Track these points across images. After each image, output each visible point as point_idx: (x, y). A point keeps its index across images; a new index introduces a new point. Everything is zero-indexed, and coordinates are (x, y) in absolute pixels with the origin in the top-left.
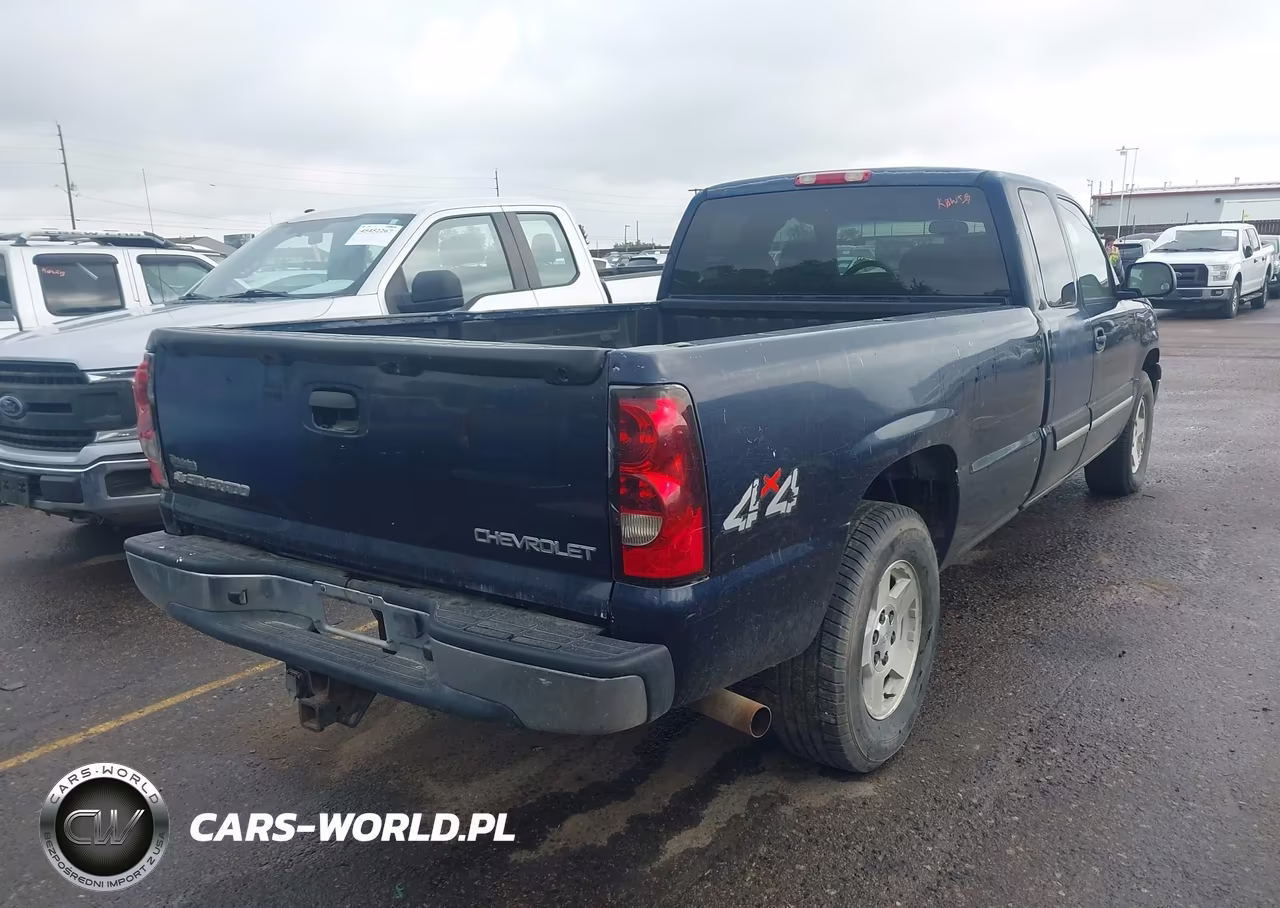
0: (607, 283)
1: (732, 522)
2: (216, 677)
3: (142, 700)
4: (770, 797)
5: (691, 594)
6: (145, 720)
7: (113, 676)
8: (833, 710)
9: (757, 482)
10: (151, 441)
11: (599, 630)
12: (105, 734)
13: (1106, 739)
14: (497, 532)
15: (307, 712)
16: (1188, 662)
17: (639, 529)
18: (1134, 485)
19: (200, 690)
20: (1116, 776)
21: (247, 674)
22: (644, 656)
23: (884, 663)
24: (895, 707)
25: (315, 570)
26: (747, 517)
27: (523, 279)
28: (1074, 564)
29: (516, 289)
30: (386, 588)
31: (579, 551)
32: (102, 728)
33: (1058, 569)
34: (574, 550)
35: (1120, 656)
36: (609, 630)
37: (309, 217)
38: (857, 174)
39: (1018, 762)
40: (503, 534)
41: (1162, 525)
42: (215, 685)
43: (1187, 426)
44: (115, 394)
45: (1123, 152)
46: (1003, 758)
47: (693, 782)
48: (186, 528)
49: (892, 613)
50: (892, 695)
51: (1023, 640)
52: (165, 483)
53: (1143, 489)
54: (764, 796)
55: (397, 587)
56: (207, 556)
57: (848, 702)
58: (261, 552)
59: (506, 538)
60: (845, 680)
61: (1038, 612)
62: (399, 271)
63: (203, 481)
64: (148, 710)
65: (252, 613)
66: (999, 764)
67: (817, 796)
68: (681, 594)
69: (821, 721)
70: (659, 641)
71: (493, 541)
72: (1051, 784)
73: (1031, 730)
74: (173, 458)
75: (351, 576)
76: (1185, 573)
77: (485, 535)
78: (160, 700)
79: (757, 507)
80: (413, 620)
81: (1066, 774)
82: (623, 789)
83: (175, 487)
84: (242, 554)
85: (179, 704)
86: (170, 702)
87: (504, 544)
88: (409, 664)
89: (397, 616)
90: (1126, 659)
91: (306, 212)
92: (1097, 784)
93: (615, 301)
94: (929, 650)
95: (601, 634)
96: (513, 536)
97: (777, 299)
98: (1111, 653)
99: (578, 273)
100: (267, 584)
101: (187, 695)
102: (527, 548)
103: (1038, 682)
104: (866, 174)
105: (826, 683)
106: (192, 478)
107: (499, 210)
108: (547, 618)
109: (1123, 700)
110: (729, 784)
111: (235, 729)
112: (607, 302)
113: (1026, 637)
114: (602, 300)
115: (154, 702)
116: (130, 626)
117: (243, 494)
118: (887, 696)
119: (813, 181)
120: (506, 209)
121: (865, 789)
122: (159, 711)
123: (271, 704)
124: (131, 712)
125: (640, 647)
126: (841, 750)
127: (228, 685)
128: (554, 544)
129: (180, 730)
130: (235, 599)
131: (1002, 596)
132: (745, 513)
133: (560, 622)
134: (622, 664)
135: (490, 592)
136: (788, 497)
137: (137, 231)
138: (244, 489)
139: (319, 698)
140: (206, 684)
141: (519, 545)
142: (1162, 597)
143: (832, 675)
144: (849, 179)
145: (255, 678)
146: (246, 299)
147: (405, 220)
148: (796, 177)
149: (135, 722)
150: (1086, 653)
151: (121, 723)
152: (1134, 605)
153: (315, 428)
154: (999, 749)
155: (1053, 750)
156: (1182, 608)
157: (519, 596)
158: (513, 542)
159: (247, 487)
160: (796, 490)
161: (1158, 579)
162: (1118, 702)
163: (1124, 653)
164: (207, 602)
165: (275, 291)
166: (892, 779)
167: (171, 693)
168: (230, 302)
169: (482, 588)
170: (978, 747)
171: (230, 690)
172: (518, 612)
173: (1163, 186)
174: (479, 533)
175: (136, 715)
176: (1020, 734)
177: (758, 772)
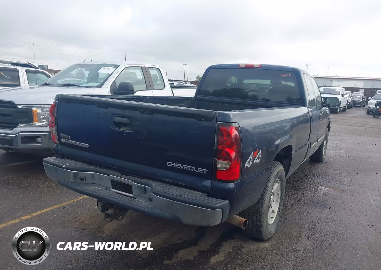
0: (173, 90)
1: (247, 165)
2: (59, 203)
3: (37, 209)
4: (238, 246)
5: (234, 186)
6: (39, 216)
7: (26, 201)
8: (261, 221)
9: (253, 153)
10: (54, 129)
11: (206, 195)
12: (27, 220)
13: (331, 232)
14: (175, 163)
15: (108, 216)
16: (348, 211)
17: (223, 165)
18: (323, 159)
19: (55, 207)
20: (336, 243)
21: (69, 202)
22: (223, 203)
23: (271, 208)
24: (273, 221)
25: (110, 172)
26: (250, 163)
27: (150, 87)
28: (310, 181)
29: (147, 90)
30: (134, 178)
31: (202, 171)
32: (25, 218)
33: (307, 182)
34: (200, 170)
35: (329, 208)
36: (209, 195)
37: (84, 63)
38: (257, 65)
39: (308, 238)
40: (176, 164)
41: (332, 171)
42: (60, 205)
43: (332, 143)
44: (26, 112)
45: (307, 65)
46: (303, 237)
47: (215, 241)
48: (63, 156)
49: (274, 193)
50: (273, 217)
51: (301, 203)
52: (57, 142)
53: (325, 161)
54: (237, 246)
55: (138, 178)
56: (72, 165)
57: (265, 219)
58: (89, 165)
59: (177, 165)
60: (265, 213)
61: (304, 194)
62: (114, 81)
63: (71, 142)
64: (39, 213)
65: (87, 184)
66: (302, 239)
67: (252, 246)
68: (232, 185)
69: (257, 225)
70: (225, 199)
71: (173, 166)
72: (318, 245)
73: (309, 229)
74: (61, 134)
75: (122, 174)
76: (342, 185)
77: (170, 164)
78: (42, 210)
79: (252, 161)
80: (144, 188)
81: (322, 242)
82: (194, 243)
83: (61, 143)
84: (84, 166)
85: (49, 211)
86: (46, 210)
87: (177, 167)
88: (141, 202)
89: (138, 187)
90: (331, 209)
91: (83, 61)
92: (331, 245)
93: (175, 96)
94: (282, 204)
95: (207, 196)
96: (180, 165)
97: (232, 99)
98: (327, 208)
99: (165, 86)
100: (93, 175)
101: (51, 208)
102: (185, 169)
103: (308, 215)
104: (260, 66)
105: (260, 213)
106: (67, 141)
107: (143, 66)
108: (189, 190)
109: (333, 221)
110: (226, 242)
111: (69, 220)
112: (173, 96)
113: (302, 202)
114: (171, 95)
115: (40, 210)
116: (28, 185)
117: (86, 147)
118: (271, 218)
119: (244, 66)
120: (146, 66)
121: (266, 245)
122: (43, 213)
123: (79, 212)
124: (34, 213)
125: (221, 201)
126: (262, 233)
127: (64, 206)
128: (194, 168)
129: (51, 219)
130: (82, 179)
131: (292, 189)
132: (249, 162)
133: (193, 192)
134: (217, 205)
135: (171, 181)
136: (258, 158)
137: (26, 62)
138: (87, 146)
139: (110, 211)
140: (56, 205)
141: (182, 168)
142: (337, 192)
143: (262, 211)
144: (255, 66)
145: (72, 204)
146: (66, 86)
147: (117, 66)
148: (239, 65)
149: (35, 216)
150: (320, 207)
151: (31, 216)
152: (330, 194)
153: (115, 128)
154: (301, 234)
155: (317, 235)
156: (343, 195)
157: (180, 183)
158: (180, 167)
159: (88, 145)
160: (260, 156)
161: (335, 187)
162: (332, 222)
163: (330, 207)
164: (72, 179)
165: (76, 84)
166: (273, 242)
167: (46, 208)
168: (61, 87)
169: (168, 180)
170: (295, 234)
171: (65, 207)
172: (179, 188)
173: (316, 75)
174: (168, 163)
175: (35, 214)
176: (306, 230)
177: (233, 239)
